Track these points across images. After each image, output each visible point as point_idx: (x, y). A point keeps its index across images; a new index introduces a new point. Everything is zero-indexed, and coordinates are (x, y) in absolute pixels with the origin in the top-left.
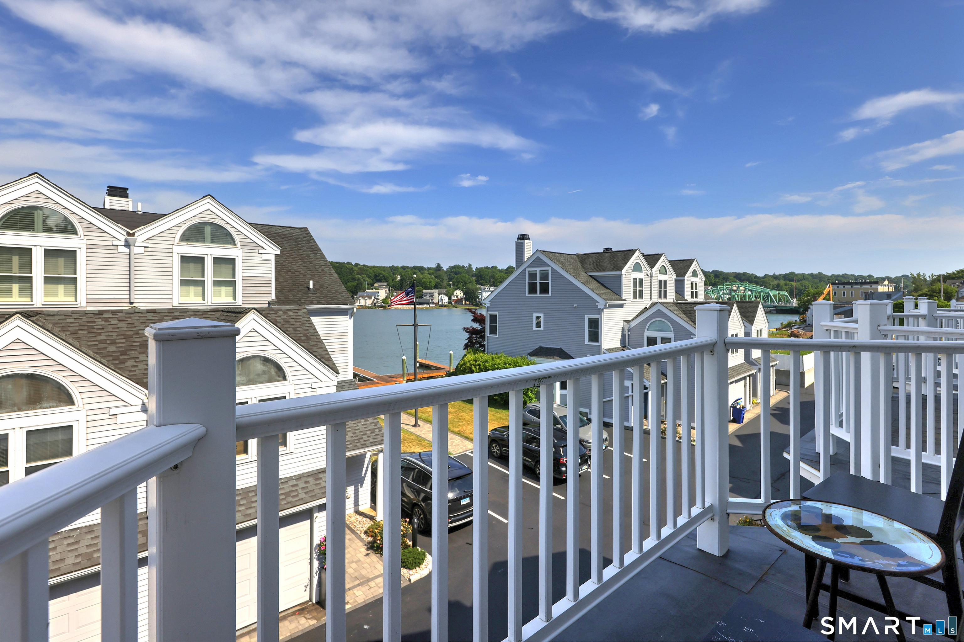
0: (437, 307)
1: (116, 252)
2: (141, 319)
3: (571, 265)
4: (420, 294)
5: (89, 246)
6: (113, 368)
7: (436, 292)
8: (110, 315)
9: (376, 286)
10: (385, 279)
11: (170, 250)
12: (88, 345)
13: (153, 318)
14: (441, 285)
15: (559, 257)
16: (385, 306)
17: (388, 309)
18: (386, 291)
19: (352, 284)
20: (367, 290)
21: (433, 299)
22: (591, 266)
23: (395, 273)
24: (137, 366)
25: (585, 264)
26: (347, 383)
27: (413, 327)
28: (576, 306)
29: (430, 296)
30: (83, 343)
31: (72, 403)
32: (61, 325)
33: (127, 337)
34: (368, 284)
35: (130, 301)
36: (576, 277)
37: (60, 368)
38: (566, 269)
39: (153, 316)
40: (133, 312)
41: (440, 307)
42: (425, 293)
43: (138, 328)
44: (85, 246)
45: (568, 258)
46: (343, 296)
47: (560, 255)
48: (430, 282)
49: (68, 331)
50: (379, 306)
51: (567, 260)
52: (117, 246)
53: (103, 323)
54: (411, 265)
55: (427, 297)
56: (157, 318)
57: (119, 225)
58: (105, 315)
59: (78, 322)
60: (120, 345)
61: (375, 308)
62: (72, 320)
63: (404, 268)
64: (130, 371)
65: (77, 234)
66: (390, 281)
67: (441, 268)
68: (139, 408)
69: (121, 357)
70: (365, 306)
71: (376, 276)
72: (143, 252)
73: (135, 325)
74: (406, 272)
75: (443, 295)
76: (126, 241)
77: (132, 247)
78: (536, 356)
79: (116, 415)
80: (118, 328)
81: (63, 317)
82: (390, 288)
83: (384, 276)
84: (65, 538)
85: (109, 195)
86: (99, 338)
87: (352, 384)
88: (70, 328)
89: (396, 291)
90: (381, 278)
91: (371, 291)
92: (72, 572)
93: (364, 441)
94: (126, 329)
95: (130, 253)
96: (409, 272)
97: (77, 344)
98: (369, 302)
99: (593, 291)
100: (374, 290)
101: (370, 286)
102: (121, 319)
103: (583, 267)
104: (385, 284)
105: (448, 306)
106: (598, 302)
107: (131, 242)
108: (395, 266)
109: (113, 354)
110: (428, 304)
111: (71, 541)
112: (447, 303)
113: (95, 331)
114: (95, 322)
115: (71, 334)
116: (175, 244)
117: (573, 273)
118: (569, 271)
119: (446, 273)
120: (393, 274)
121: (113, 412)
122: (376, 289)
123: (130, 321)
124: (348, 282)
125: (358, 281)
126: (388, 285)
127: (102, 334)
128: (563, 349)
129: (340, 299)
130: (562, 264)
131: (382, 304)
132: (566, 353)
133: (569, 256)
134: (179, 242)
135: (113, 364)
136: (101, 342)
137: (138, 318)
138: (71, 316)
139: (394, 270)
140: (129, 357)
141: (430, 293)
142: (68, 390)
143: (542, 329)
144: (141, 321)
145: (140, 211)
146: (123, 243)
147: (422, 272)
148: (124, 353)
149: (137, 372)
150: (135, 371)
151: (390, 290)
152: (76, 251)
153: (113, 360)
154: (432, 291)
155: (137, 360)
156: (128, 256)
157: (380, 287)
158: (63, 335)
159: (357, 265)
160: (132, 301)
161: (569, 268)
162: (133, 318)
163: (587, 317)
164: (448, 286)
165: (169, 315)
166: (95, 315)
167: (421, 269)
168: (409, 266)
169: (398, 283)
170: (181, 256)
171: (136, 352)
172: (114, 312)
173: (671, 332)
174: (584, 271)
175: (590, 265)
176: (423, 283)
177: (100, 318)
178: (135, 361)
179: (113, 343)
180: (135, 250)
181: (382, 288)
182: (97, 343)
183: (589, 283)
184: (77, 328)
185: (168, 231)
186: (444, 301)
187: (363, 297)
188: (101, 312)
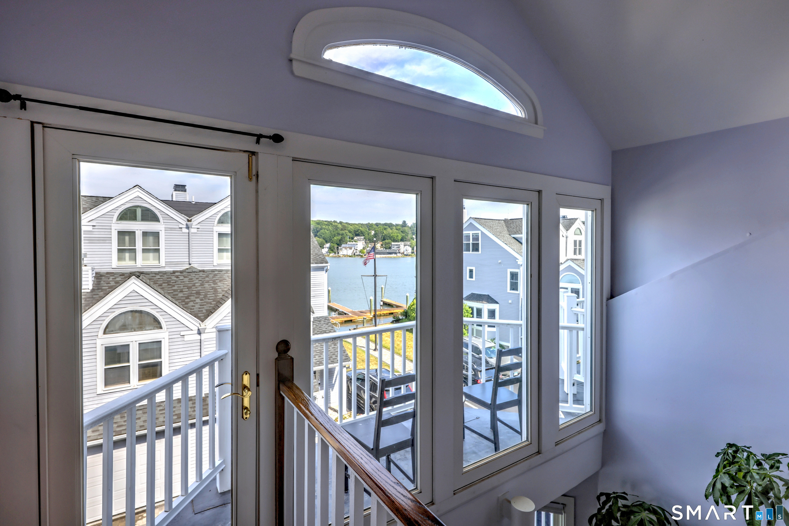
0: (403, 256)
1: (181, 232)
2: (196, 276)
3: (498, 229)
4: (389, 246)
5: (166, 229)
6: (182, 307)
7: (402, 244)
8: (179, 274)
9: (356, 239)
10: (362, 234)
11: (212, 230)
12: (168, 293)
13: (203, 275)
14: (406, 238)
15: (488, 223)
16: (362, 255)
17: (364, 257)
18: (363, 243)
19: (338, 238)
20: (348, 243)
21: (400, 250)
22: (514, 230)
23: (370, 229)
24: (194, 306)
25: (510, 228)
26: (323, 318)
27: (374, 277)
28: (500, 262)
29: (397, 248)
30: (165, 291)
31: (161, 328)
32: (153, 280)
33: (189, 288)
34: (350, 238)
35: (189, 263)
36: (500, 239)
37: (155, 307)
38: (493, 232)
39: (203, 274)
40: (192, 272)
41: (405, 256)
42: (393, 245)
43: (195, 282)
44: (164, 229)
45: (496, 223)
46: (321, 257)
47: (489, 220)
48: (397, 236)
49: (157, 283)
50: (357, 255)
51: (495, 225)
52: (182, 228)
53: (175, 279)
54: (383, 222)
55: (394, 248)
56: (205, 275)
57: (183, 215)
58: (177, 274)
59: (162, 278)
60: (185, 293)
61: (355, 256)
62: (159, 277)
63: (377, 225)
64: (191, 309)
65: (159, 222)
66: (367, 235)
67: (406, 224)
68: (196, 332)
69: (186, 300)
70: (347, 255)
71: (355, 231)
72: (196, 231)
73: (193, 280)
74: (379, 228)
75: (407, 247)
76: (187, 225)
77: (190, 229)
78: (469, 300)
79: (184, 335)
80: (184, 282)
81: (154, 275)
82: (366, 241)
83: (361, 231)
84: (158, 406)
85: (175, 190)
86: (174, 288)
87: (326, 319)
88: (158, 282)
89: (371, 243)
90: (359, 233)
91: (351, 243)
92: (162, 426)
93: (333, 359)
94: (188, 283)
95: (189, 232)
96: (381, 228)
97: (162, 292)
98: (350, 252)
99: (514, 250)
100: (354, 243)
101: (351, 239)
102: (185, 276)
103: (508, 230)
104: (363, 237)
105: (411, 255)
106: (518, 259)
107: (190, 226)
108: (371, 223)
109: (182, 299)
110: (396, 253)
111: (161, 408)
112: (411, 253)
113: (171, 284)
114: (171, 278)
115: (159, 286)
116: (215, 225)
117: (498, 236)
118: (496, 234)
119: (410, 228)
120: (369, 230)
121: (182, 333)
122: (355, 242)
123: (190, 277)
124: (335, 236)
125: (342, 235)
126: (365, 238)
127: (176, 286)
128: (490, 296)
129: (318, 260)
130: (490, 228)
131: (360, 253)
132: (493, 298)
133: (497, 221)
134: (217, 224)
135: (182, 304)
136: (175, 290)
137: (194, 275)
138: (158, 274)
139: (369, 226)
140: (190, 300)
141: (397, 245)
142: (159, 320)
143: (474, 279)
144: (196, 277)
145: (194, 202)
146: (185, 226)
147: (391, 228)
148: (187, 298)
149: (195, 310)
150: (193, 309)
151: (366, 243)
152: (159, 232)
153: (182, 302)
154: (399, 243)
155: (195, 302)
156: (188, 235)
157: (359, 240)
158: (155, 286)
159: (341, 223)
160: (190, 263)
161: (495, 232)
162: (192, 276)
163: (509, 271)
164: (412, 239)
165: (212, 273)
166: (171, 274)
167: (390, 225)
168: (382, 223)
169: (372, 236)
170: (219, 233)
171: (194, 297)
172: (181, 272)
173: (580, 283)
174: (509, 234)
175: (514, 228)
176: (392, 237)
177: (174, 276)
178: (194, 303)
179: (181, 291)
180: (193, 230)
181: (360, 240)
182: (172, 291)
183: (512, 244)
184: (162, 282)
185: (211, 218)
186: (408, 251)
187: (346, 248)
188: (174, 272)
